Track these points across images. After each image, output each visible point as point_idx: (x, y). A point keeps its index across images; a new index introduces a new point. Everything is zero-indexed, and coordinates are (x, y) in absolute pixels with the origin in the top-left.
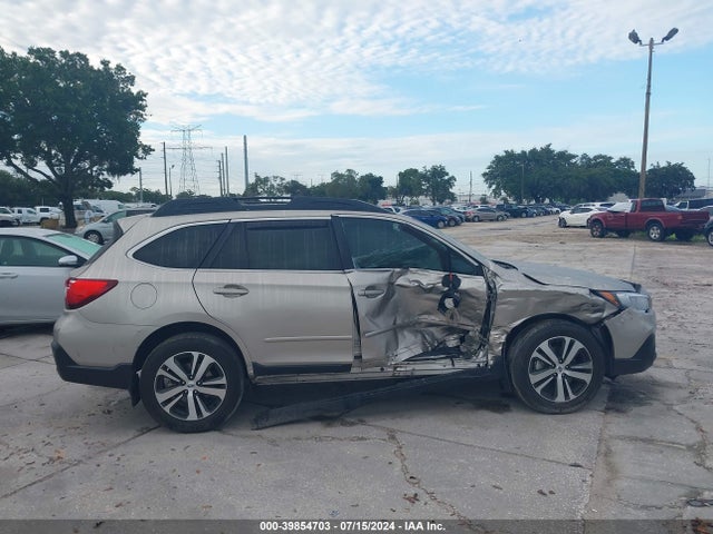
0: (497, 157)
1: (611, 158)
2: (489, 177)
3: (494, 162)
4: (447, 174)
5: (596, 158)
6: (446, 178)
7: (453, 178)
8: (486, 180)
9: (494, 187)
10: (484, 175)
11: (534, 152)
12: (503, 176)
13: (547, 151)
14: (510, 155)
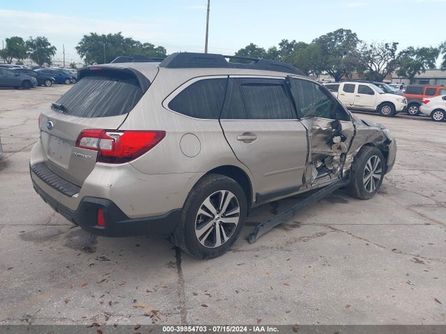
0: (85, 36)
1: (153, 46)
2: (81, 50)
3: (83, 40)
4: (50, 44)
5: (145, 44)
6: (49, 47)
7: (54, 48)
8: (79, 52)
9: (85, 57)
10: (77, 48)
11: (110, 36)
12: (90, 51)
13: (119, 37)
14: (94, 37)
